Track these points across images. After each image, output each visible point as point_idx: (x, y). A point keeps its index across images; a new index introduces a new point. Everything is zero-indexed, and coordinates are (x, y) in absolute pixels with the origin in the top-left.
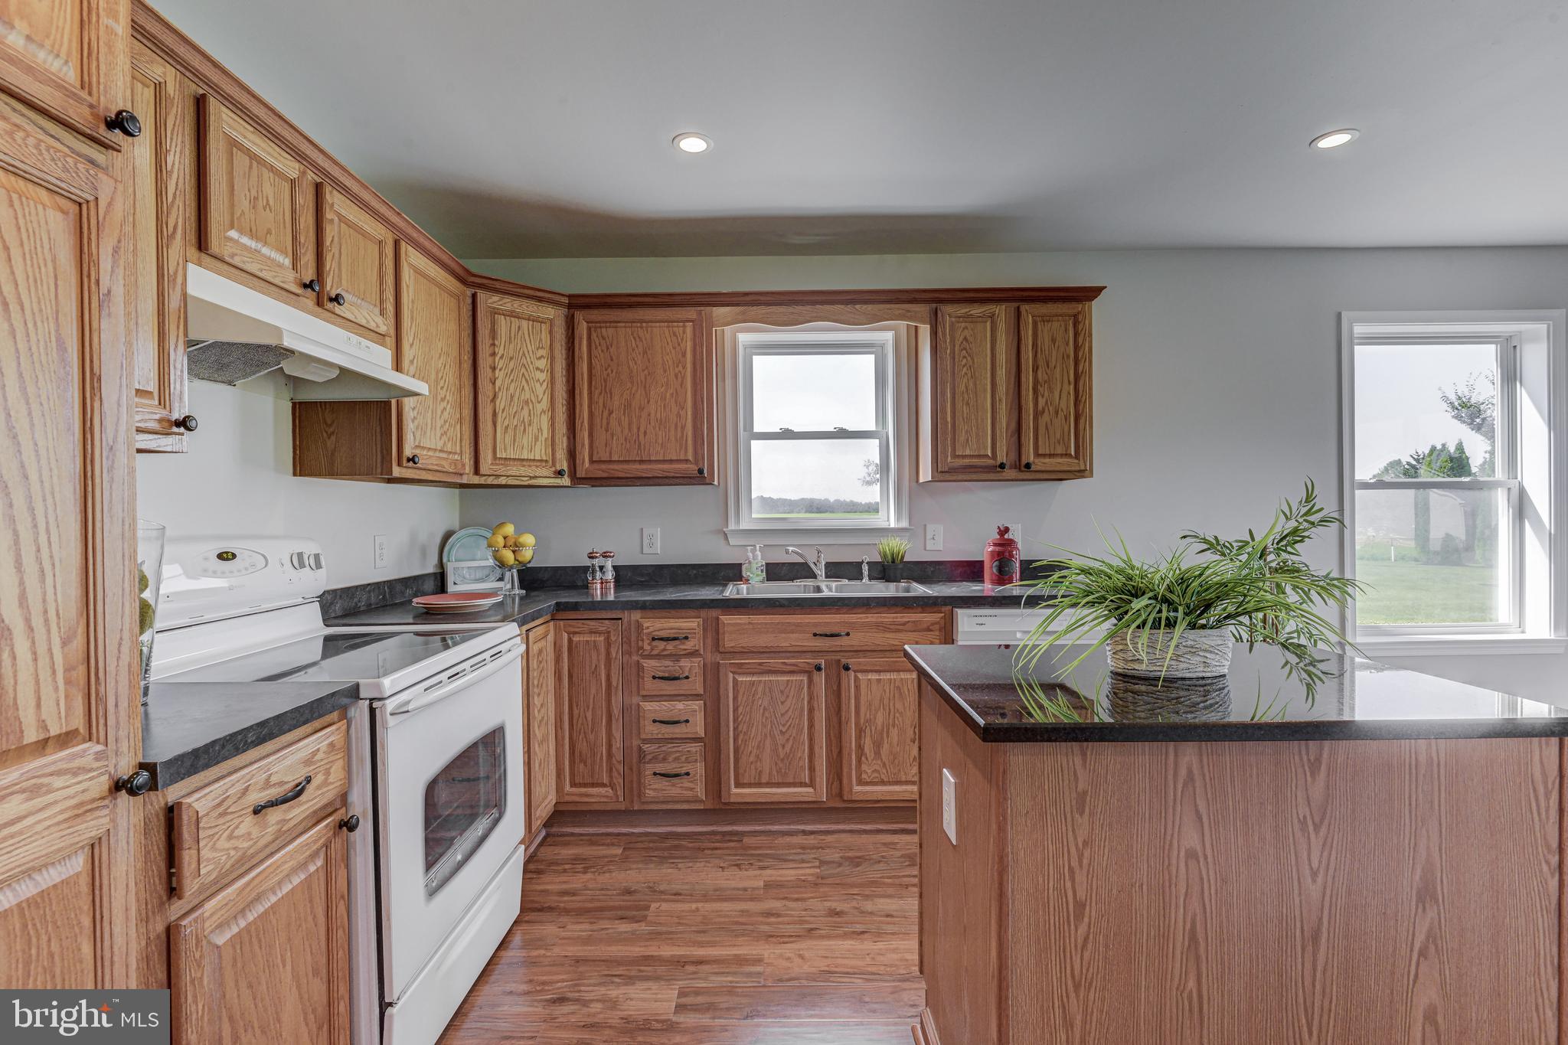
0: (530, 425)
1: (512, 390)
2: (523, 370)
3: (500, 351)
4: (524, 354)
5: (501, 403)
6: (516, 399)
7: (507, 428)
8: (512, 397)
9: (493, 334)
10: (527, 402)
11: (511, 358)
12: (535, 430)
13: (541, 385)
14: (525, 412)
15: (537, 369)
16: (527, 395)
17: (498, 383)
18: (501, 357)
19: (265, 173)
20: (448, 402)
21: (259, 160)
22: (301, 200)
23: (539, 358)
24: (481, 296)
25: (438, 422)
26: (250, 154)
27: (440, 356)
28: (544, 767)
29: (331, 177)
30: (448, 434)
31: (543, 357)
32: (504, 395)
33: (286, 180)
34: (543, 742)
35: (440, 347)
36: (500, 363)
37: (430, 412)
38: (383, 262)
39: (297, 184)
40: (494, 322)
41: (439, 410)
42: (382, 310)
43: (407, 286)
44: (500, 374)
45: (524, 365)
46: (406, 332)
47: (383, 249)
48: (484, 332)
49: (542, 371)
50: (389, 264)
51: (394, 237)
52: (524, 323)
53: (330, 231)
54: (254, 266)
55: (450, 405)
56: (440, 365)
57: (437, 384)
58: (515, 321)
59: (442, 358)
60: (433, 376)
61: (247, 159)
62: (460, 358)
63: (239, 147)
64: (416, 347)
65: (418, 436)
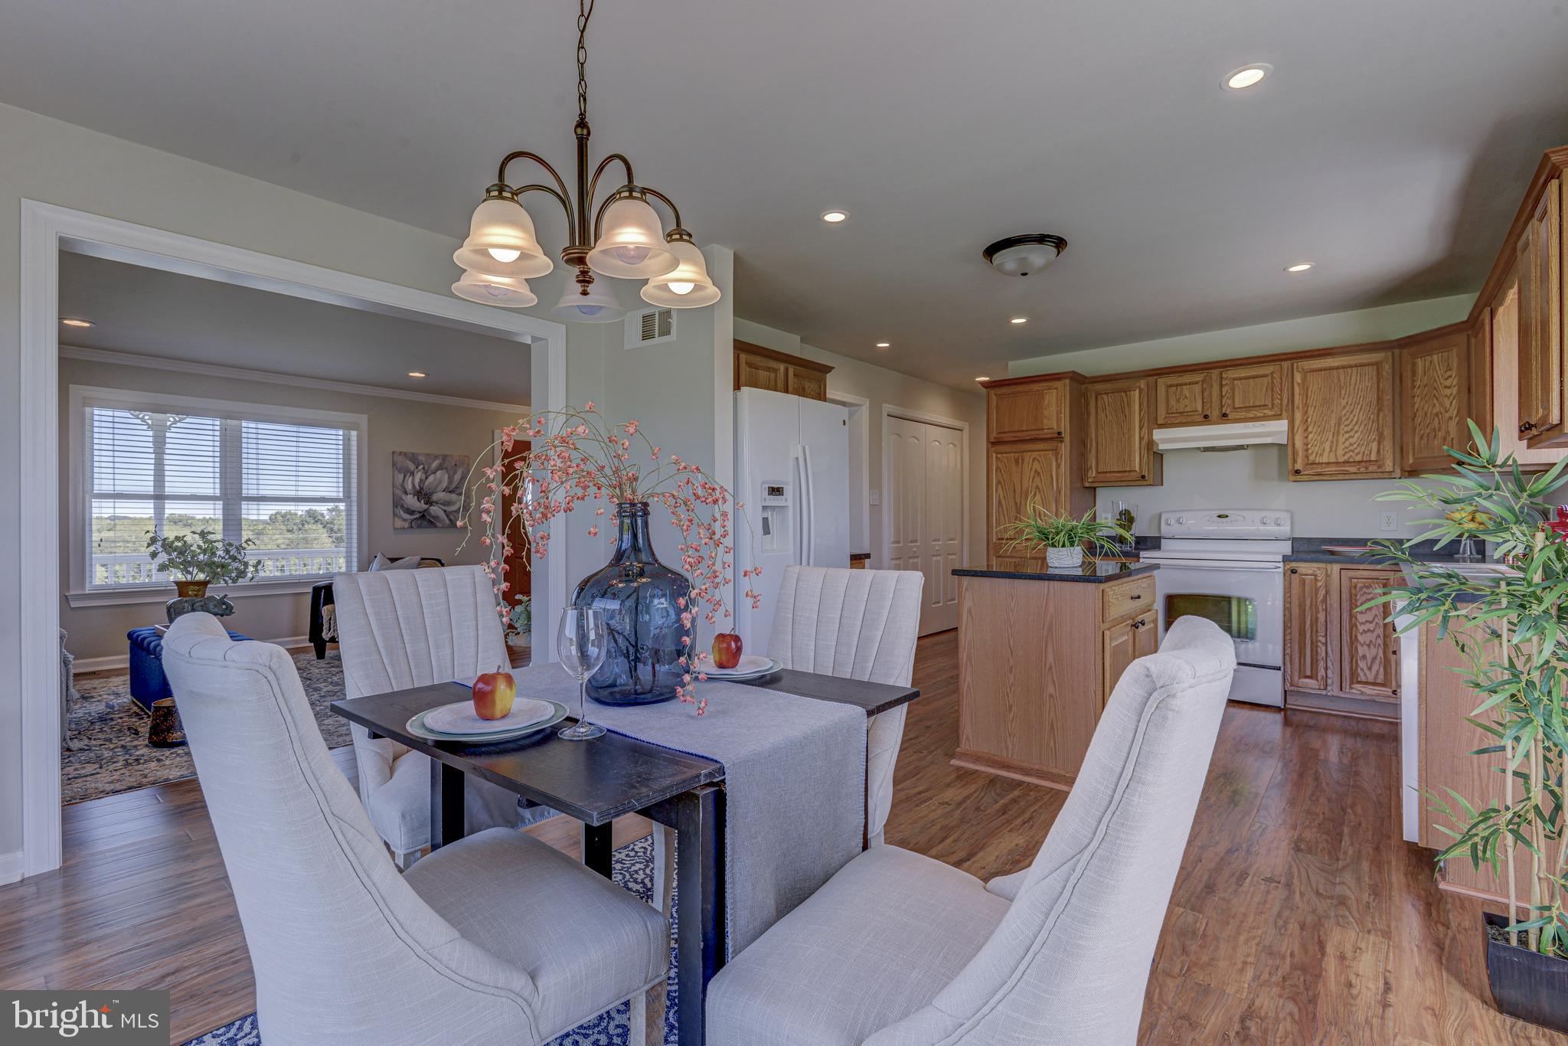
0: (1439, 431)
1: (1426, 409)
2: (1435, 392)
3: (1418, 384)
4: (1435, 380)
5: (1418, 420)
6: (1429, 415)
7: (1422, 437)
8: (1426, 414)
9: (1414, 373)
10: (1437, 415)
11: (1426, 386)
12: (1444, 434)
13: (1448, 398)
14: (1436, 420)
15: (1446, 387)
16: (1437, 409)
17: (1417, 406)
18: (1419, 388)
19: (1185, 387)
20: (1356, 432)
21: (1181, 385)
22: (1205, 386)
23: (1448, 378)
24: (1405, 351)
25: (1341, 447)
26: (1177, 385)
27: (1344, 407)
28: (1372, 663)
29: (1226, 367)
30: (1356, 451)
31: (1450, 376)
32: (1420, 413)
33: (1197, 383)
34: (1369, 646)
35: (1344, 403)
36: (1417, 392)
37: (1328, 443)
38: (1272, 382)
39: (1203, 381)
40: (1414, 365)
41: (1342, 439)
42: (1273, 404)
43: (1299, 384)
44: (1417, 400)
45: (1435, 388)
46: (1298, 408)
47: (1272, 376)
48: (1407, 374)
49: (1449, 387)
50: (1277, 381)
51: (1286, 365)
52: (1435, 357)
53: (1225, 390)
54: (1177, 421)
55: (1359, 433)
56: (1343, 413)
57: (1339, 425)
58: (1428, 358)
59: (1347, 408)
60: (1333, 421)
61: (1175, 388)
62: (1379, 399)
63: (1171, 386)
64: (1311, 411)
65: (1312, 458)
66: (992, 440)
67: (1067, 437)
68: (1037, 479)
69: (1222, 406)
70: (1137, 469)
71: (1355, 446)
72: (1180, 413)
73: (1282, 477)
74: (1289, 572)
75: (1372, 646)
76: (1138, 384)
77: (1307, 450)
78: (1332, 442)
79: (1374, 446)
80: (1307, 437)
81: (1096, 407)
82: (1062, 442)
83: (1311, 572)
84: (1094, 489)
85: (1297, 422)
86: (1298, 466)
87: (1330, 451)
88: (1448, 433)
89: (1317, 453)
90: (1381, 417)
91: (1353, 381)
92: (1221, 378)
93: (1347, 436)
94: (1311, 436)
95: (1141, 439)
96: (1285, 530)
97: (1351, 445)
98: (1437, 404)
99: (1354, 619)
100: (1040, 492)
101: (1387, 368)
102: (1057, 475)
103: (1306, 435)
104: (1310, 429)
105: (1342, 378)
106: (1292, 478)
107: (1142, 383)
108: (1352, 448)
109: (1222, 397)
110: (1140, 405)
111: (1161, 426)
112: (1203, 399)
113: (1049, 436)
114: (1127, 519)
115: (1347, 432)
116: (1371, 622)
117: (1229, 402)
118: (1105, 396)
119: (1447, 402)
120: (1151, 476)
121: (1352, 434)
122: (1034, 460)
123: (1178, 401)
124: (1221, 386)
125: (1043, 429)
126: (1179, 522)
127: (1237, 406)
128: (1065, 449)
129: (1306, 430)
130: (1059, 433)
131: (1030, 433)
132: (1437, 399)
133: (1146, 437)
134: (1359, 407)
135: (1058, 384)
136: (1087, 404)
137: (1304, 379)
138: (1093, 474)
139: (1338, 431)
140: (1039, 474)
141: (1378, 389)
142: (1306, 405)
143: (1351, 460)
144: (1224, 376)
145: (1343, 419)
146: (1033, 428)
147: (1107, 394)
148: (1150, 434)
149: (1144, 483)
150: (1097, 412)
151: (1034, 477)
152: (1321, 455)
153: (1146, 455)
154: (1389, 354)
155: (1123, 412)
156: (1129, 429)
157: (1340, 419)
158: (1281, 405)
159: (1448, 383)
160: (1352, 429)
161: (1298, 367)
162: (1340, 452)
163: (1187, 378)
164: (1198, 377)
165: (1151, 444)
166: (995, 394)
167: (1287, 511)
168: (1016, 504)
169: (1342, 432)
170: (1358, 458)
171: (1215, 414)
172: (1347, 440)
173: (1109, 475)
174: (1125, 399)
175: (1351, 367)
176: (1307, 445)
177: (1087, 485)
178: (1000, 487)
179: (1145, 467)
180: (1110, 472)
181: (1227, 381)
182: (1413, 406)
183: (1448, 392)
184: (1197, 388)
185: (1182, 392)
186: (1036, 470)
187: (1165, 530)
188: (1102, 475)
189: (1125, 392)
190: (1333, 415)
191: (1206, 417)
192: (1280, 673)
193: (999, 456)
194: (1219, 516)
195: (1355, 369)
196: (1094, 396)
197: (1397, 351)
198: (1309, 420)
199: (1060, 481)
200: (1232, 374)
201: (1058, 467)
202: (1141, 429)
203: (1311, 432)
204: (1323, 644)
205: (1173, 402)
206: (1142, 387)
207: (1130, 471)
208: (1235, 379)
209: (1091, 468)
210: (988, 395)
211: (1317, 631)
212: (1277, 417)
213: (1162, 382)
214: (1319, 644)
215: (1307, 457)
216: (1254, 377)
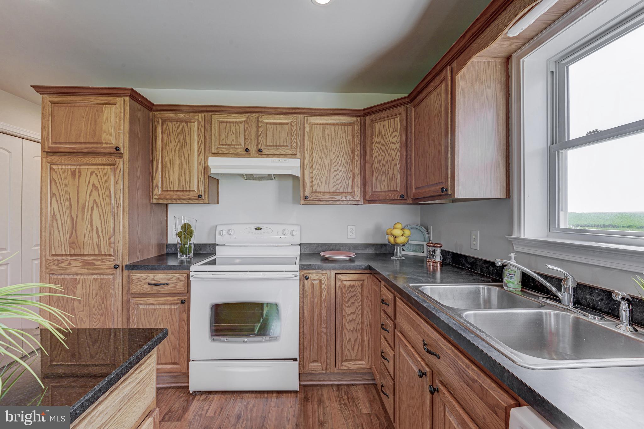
0: (388, 173)
1: (380, 158)
2: (386, 146)
3: (375, 140)
4: (386, 138)
5: (375, 166)
6: (382, 162)
7: (377, 177)
8: (380, 161)
9: (373, 133)
10: (387, 162)
11: (380, 142)
12: (391, 175)
13: (394, 151)
14: (387, 166)
15: (393, 143)
16: (388, 158)
17: (374, 156)
18: (376, 143)
19: (232, 125)
20: (340, 171)
21: (230, 122)
22: (246, 126)
23: (394, 137)
24: (368, 118)
25: (332, 181)
26: (227, 122)
27: (334, 153)
28: (354, 345)
29: (261, 113)
30: (340, 185)
31: (395, 136)
32: (376, 161)
33: (241, 122)
34: (352, 331)
35: (333, 151)
36: (375, 146)
37: (325, 178)
38: (291, 129)
39: (246, 122)
40: (373, 127)
41: (332, 176)
42: (291, 146)
43: (307, 132)
44: (375, 151)
45: (386, 143)
46: (307, 150)
47: (291, 124)
48: (369, 134)
49: (395, 143)
50: (294, 128)
51: (300, 117)
52: (387, 122)
53: (260, 130)
54: (227, 152)
55: (342, 172)
56: (333, 157)
57: (331, 165)
58: (382, 123)
59: (335, 154)
60: (328, 162)
61: (225, 124)
62: (353, 150)
63: (222, 122)
64: (314, 154)
65: (315, 188)
66: (47, 150)
67: (126, 155)
68: (95, 194)
69: (258, 144)
70: (196, 189)
71: (340, 181)
72: (229, 145)
73: (296, 201)
74: (303, 278)
75: (354, 332)
76: (196, 117)
77: (312, 182)
78: (327, 177)
79: (350, 181)
80: (312, 173)
81: (162, 133)
82: (121, 157)
83: (317, 277)
84: (167, 205)
85: (306, 161)
86: (307, 194)
87: (326, 184)
88: (394, 175)
89: (318, 185)
90: (354, 162)
91: (339, 135)
92: (258, 121)
93: (335, 173)
94: (314, 172)
95: (199, 164)
96: (297, 240)
97: (337, 180)
98: (387, 155)
99: (343, 312)
100: (97, 206)
101: (357, 128)
102: (115, 190)
103: (311, 171)
104: (314, 167)
105: (333, 132)
106: (304, 202)
107: (200, 116)
108: (338, 182)
109: (258, 136)
110: (198, 135)
111: (215, 155)
112: (245, 136)
113: (108, 151)
114: (187, 231)
115: (335, 171)
116: (353, 313)
117: (263, 140)
118: (169, 124)
119: (393, 154)
120: (207, 196)
121: (338, 172)
122: (92, 174)
123: (227, 135)
124: (258, 127)
125: (101, 143)
126: (228, 233)
127: (268, 144)
128: (123, 164)
129: (312, 167)
130: (117, 149)
131: (88, 146)
132: (387, 151)
133: (203, 162)
134: (342, 154)
135: (119, 100)
136: (154, 130)
137: (311, 130)
138: (158, 191)
139: (330, 170)
140: (97, 187)
141: (353, 142)
142: (312, 149)
143: (337, 191)
144: (260, 120)
145: (333, 161)
146: (92, 141)
147: (171, 122)
148: (206, 160)
149: (201, 201)
150: (162, 137)
151: (91, 191)
152: (320, 186)
153: (202, 178)
154: (359, 118)
155: (185, 139)
156: (189, 155)
157: (331, 161)
158: (297, 147)
159: (394, 140)
160: (338, 169)
161: (307, 121)
162: (331, 185)
163: (234, 117)
164: (242, 118)
165: (206, 169)
166: (51, 102)
167: (298, 225)
168: (72, 218)
169: (332, 171)
170: (341, 190)
171: (253, 149)
172: (335, 176)
173: (172, 193)
174: (186, 129)
175: (338, 124)
176: (312, 178)
177: (154, 201)
178: (54, 199)
179: (202, 189)
180: (174, 191)
181: (262, 124)
182: (372, 156)
183: (394, 146)
184: (242, 126)
185: (230, 127)
186: (94, 185)
187: (219, 240)
188: (167, 193)
189: (186, 122)
190: (328, 158)
191: (247, 150)
192: (297, 363)
193: (54, 167)
194: (256, 229)
195: (340, 127)
196: (160, 122)
197: (362, 118)
198: (314, 160)
199: (118, 197)
200: (266, 119)
201: (117, 182)
202: (199, 155)
203: (314, 169)
204: (325, 333)
205: (223, 136)
206: (200, 119)
207: (189, 191)
208: (267, 123)
209: (157, 186)
210: (43, 101)
211: (321, 324)
212: (294, 155)
213: (216, 118)
214: (323, 334)
215: (312, 187)
216: (280, 124)
